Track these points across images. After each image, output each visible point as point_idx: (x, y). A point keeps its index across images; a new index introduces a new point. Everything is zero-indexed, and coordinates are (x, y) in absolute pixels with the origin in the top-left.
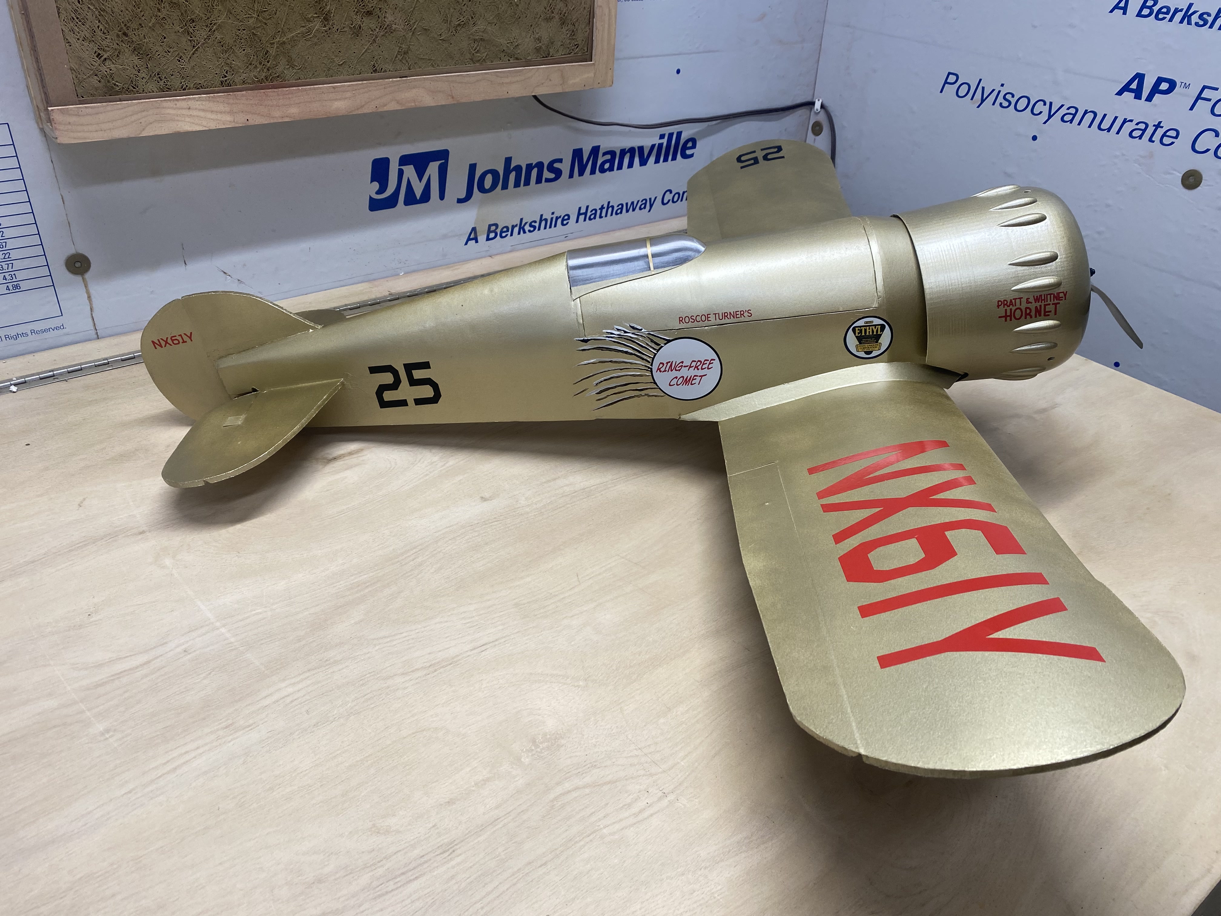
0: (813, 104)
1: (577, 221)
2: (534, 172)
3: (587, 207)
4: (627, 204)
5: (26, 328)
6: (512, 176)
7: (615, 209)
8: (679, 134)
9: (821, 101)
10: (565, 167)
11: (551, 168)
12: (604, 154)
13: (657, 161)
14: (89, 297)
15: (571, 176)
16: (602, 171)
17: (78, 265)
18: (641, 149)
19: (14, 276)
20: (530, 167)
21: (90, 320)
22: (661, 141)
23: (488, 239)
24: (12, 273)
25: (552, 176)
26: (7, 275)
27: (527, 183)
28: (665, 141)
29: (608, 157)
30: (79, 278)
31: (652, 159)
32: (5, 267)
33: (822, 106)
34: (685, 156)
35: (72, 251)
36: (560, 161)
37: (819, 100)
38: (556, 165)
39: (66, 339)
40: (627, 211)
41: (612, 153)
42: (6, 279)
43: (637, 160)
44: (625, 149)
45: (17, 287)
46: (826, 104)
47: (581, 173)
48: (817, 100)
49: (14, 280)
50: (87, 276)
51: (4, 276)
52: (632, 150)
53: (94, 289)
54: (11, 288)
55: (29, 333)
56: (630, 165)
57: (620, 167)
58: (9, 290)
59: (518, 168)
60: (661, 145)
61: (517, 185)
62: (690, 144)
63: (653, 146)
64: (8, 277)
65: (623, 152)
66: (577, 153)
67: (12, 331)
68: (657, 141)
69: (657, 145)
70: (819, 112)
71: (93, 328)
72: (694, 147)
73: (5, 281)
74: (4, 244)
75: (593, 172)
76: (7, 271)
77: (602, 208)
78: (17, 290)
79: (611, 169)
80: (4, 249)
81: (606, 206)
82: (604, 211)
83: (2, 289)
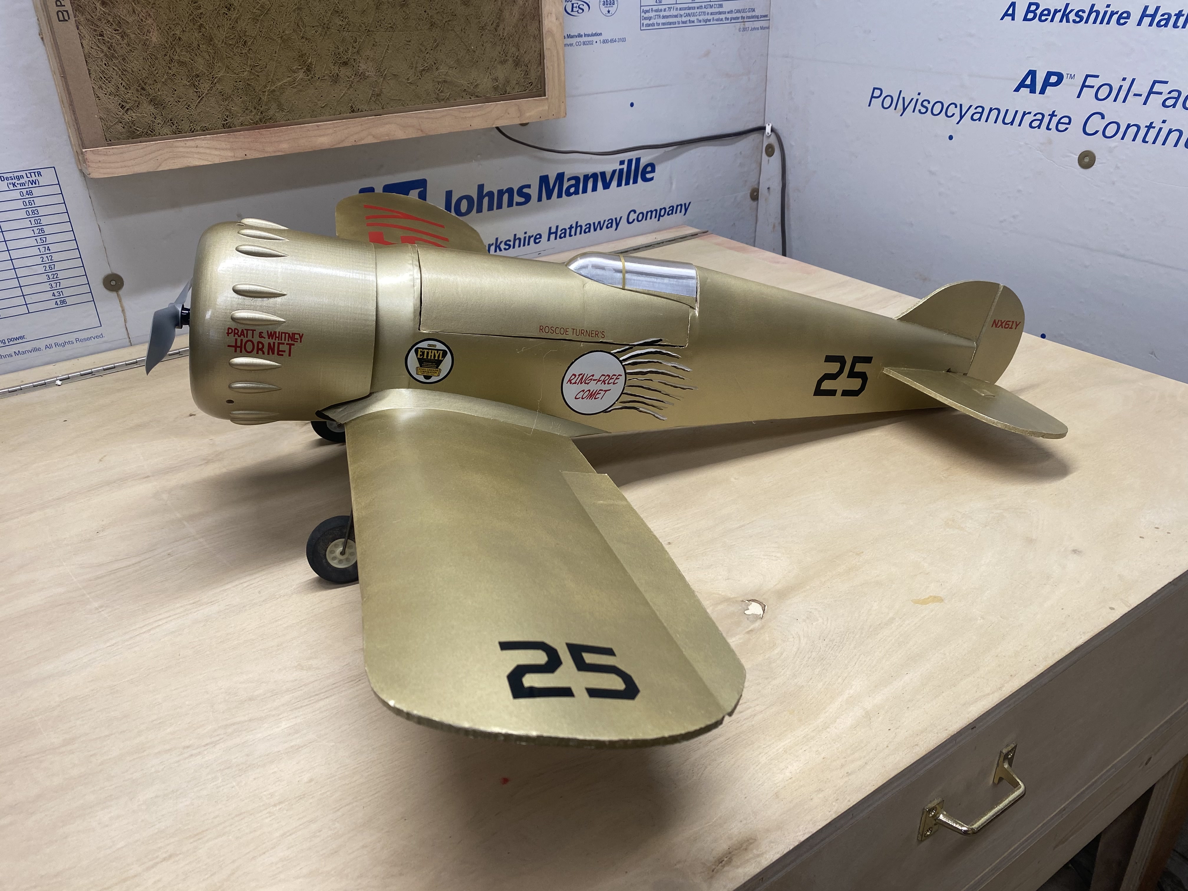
0: (763, 128)
1: (549, 240)
2: (506, 197)
3: (557, 227)
4: (594, 223)
5: (72, 337)
6: (486, 200)
7: (584, 228)
8: (638, 160)
9: (770, 125)
10: (533, 192)
11: (520, 192)
12: (569, 180)
13: (619, 185)
14: (123, 311)
15: (540, 199)
16: (569, 194)
17: (113, 283)
18: (603, 174)
19: (61, 293)
20: (501, 193)
21: (124, 329)
22: (622, 167)
24: (60, 290)
25: (522, 200)
26: (55, 292)
27: (500, 206)
28: (625, 167)
29: (573, 182)
30: (114, 294)
31: (614, 183)
32: (54, 285)
33: (772, 130)
34: (645, 180)
35: (108, 272)
36: (529, 186)
37: (769, 125)
38: (525, 190)
39: (104, 346)
40: (595, 230)
41: (577, 179)
42: (55, 296)
43: (600, 185)
44: (588, 175)
45: (63, 302)
46: (775, 127)
47: (549, 197)
48: (767, 125)
49: (62, 296)
50: (121, 292)
51: (54, 293)
52: (595, 176)
53: (127, 303)
54: (59, 303)
55: (75, 341)
56: (594, 189)
57: (585, 191)
58: (58, 304)
59: (490, 194)
60: (621, 171)
61: (490, 208)
62: (649, 169)
63: (614, 172)
64: (56, 294)
65: (586, 178)
66: (544, 180)
67: (61, 340)
68: (618, 167)
69: (618, 171)
70: (771, 135)
71: (127, 337)
72: (653, 171)
73: (54, 298)
74: (53, 266)
75: (560, 196)
76: (56, 288)
77: (571, 227)
78: (64, 305)
79: (576, 192)
80: (53, 270)
81: (574, 225)
82: (573, 230)
83: (52, 304)
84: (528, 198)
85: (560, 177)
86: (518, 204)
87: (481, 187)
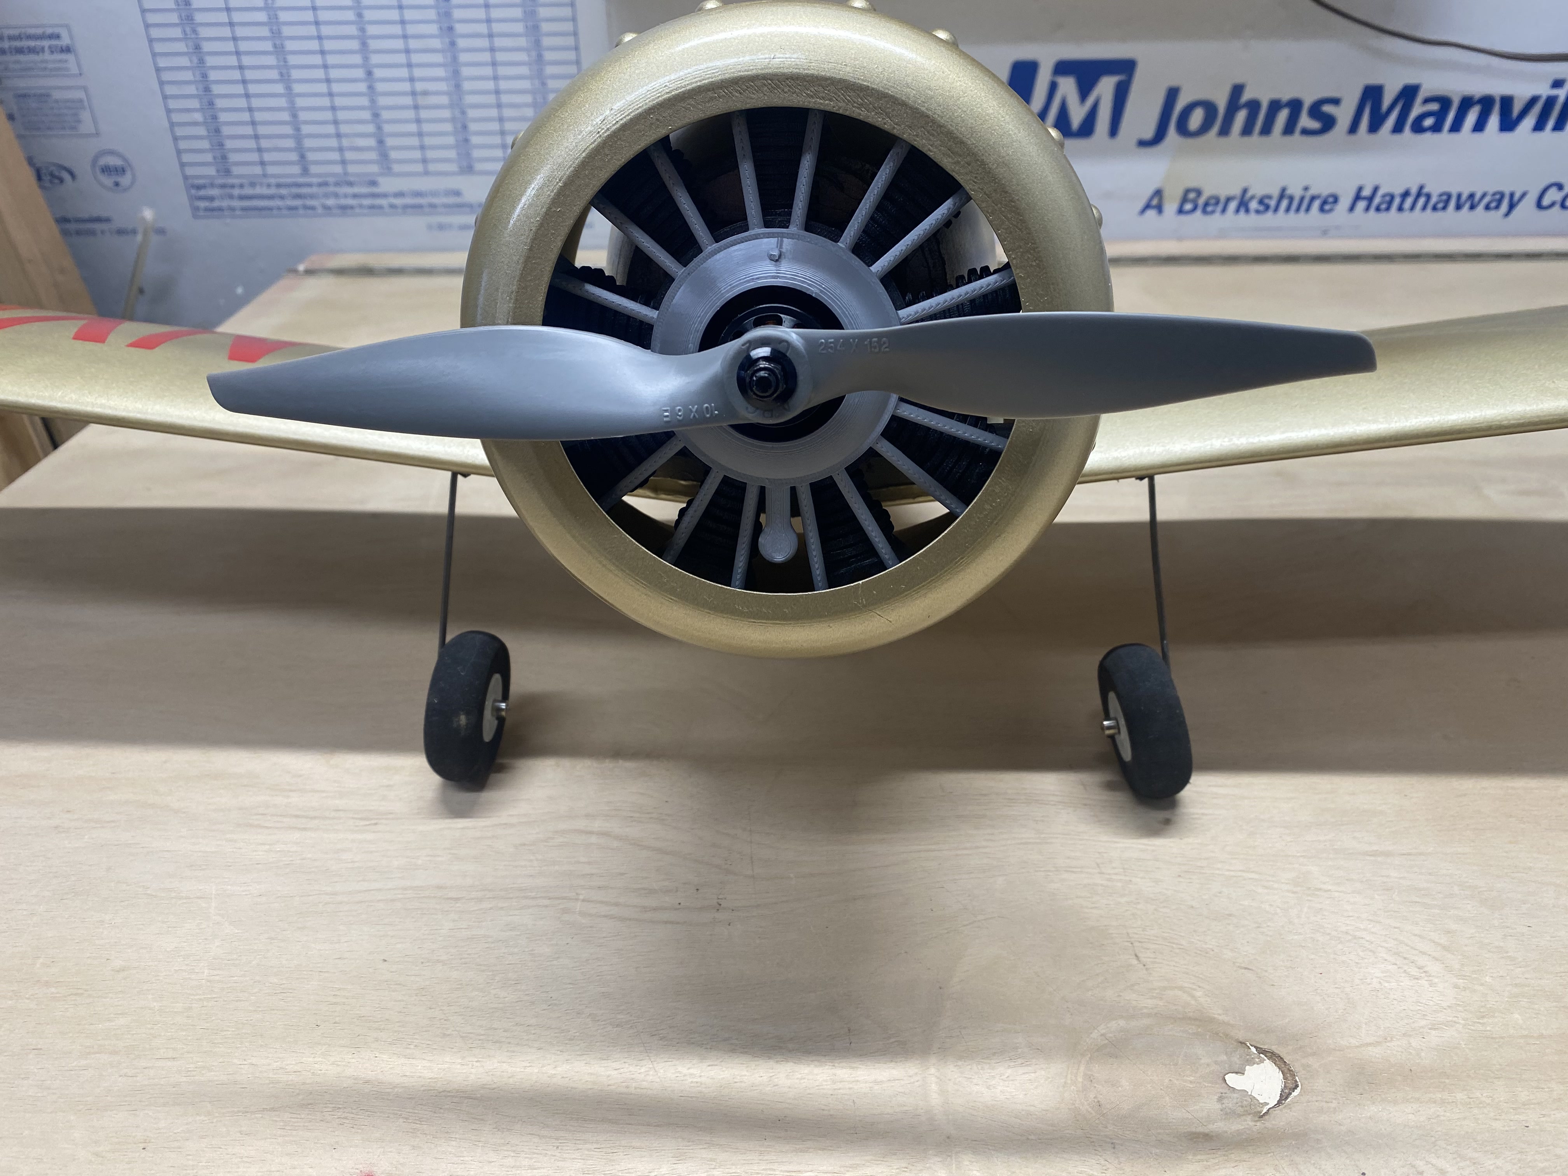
1: (1352, 208)
3: (1376, 189)
4: (1459, 195)
6: (1241, 117)
7: (1434, 200)
10: (1344, 114)
11: (1315, 111)
12: (1427, 101)
13: (1539, 126)
15: (1353, 129)
16: (1418, 128)
18: (1507, 102)
20: (1275, 106)
22: (1555, 92)
23: (1181, 211)
25: (1315, 125)
27: (1267, 130)
28: (1563, 93)
31: (1529, 122)
36: (1336, 101)
38: (1327, 109)
40: (1458, 207)
41: (1445, 102)
43: (1494, 121)
44: (1473, 97)
47: (1374, 127)
52: (1486, 103)
56: (1479, 127)
57: (1456, 127)
59: (1254, 106)
60: (1552, 100)
61: (1247, 131)
63: (1534, 100)
65: (1467, 103)
66: (1372, 94)
69: (1543, 98)
75: (1398, 128)
77: (1406, 194)
79: (1437, 128)
81: (1414, 191)
82: (1409, 201)
84: (1328, 123)
85: (1409, 93)
86: (1306, 132)
87: (1237, 90)
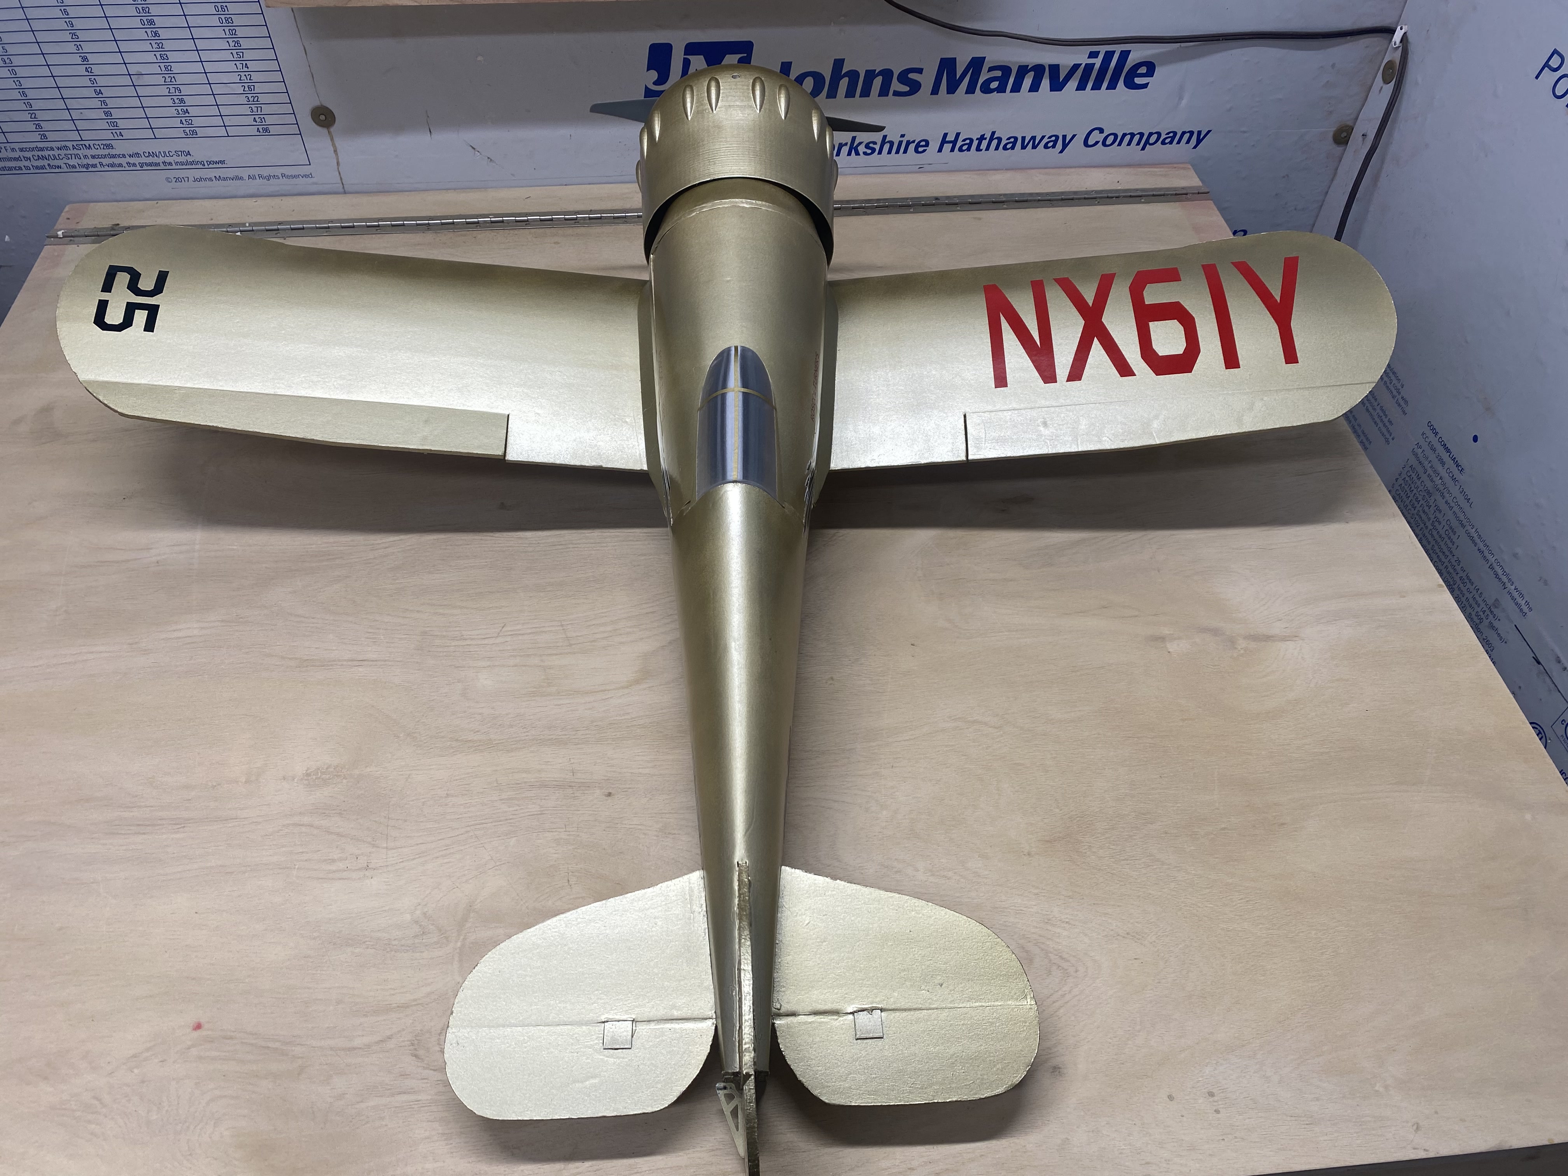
0: (1391, 31)
1: (940, 150)
2: (878, 82)
3: (958, 135)
5: (278, 171)
6: (844, 83)
8: (1125, 55)
9: (1403, 31)
10: (927, 80)
11: (903, 77)
12: (991, 69)
13: (1081, 87)
14: (335, 151)
15: (935, 91)
16: (986, 89)
17: (322, 117)
18: (1054, 69)
19: (263, 120)
20: (871, 75)
21: (337, 173)
22: (1091, 61)
24: (262, 116)
25: (904, 89)
26: (257, 117)
27: (866, 93)
28: (1098, 62)
29: (998, 73)
30: (325, 131)
31: (1073, 84)
32: (255, 109)
33: (1404, 39)
34: (1130, 85)
35: (317, 103)
36: (920, 71)
37: (1401, 29)
38: (913, 76)
39: (314, 188)
40: (1024, 147)
41: (1006, 70)
42: (256, 122)
43: (1045, 83)
44: (1028, 66)
45: (266, 130)
46: (1411, 38)
47: (951, 90)
48: (1399, 28)
49: (264, 123)
50: (332, 129)
51: (255, 118)
52: (1039, 70)
53: (338, 142)
54: (261, 130)
55: (280, 176)
56: (1035, 88)
57: (1016, 88)
58: (260, 132)
59: (853, 75)
60: (1089, 68)
61: (850, 94)
62: (1143, 70)
63: (1076, 67)
64: (258, 120)
65: (1023, 70)
66: (947, 65)
67: (266, 172)
68: (1083, 61)
69: (1083, 66)
70: (1399, 47)
71: (340, 182)
72: (1150, 72)
73: (255, 123)
74: (252, 87)
75: (970, 90)
76: (256, 113)
77: (982, 138)
78: (267, 134)
79: (1001, 89)
80: (253, 92)
81: (988, 136)
82: (984, 144)
83: (253, 130)
86: (896, 94)
